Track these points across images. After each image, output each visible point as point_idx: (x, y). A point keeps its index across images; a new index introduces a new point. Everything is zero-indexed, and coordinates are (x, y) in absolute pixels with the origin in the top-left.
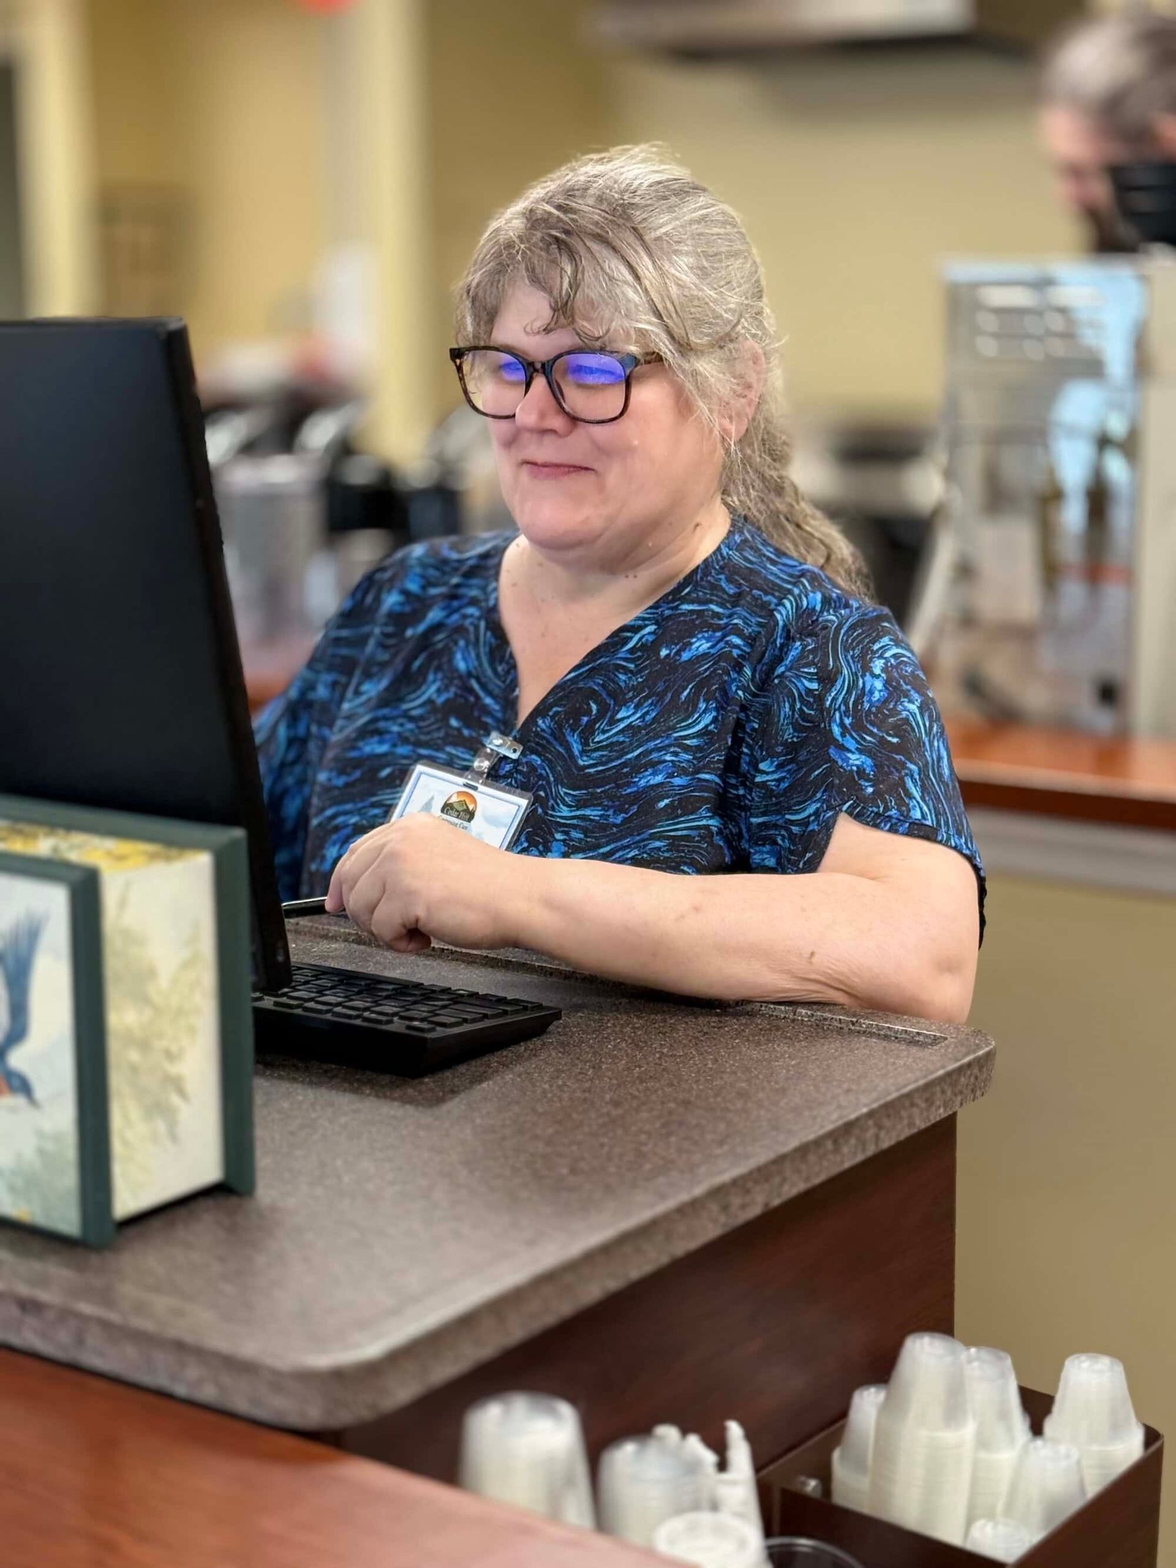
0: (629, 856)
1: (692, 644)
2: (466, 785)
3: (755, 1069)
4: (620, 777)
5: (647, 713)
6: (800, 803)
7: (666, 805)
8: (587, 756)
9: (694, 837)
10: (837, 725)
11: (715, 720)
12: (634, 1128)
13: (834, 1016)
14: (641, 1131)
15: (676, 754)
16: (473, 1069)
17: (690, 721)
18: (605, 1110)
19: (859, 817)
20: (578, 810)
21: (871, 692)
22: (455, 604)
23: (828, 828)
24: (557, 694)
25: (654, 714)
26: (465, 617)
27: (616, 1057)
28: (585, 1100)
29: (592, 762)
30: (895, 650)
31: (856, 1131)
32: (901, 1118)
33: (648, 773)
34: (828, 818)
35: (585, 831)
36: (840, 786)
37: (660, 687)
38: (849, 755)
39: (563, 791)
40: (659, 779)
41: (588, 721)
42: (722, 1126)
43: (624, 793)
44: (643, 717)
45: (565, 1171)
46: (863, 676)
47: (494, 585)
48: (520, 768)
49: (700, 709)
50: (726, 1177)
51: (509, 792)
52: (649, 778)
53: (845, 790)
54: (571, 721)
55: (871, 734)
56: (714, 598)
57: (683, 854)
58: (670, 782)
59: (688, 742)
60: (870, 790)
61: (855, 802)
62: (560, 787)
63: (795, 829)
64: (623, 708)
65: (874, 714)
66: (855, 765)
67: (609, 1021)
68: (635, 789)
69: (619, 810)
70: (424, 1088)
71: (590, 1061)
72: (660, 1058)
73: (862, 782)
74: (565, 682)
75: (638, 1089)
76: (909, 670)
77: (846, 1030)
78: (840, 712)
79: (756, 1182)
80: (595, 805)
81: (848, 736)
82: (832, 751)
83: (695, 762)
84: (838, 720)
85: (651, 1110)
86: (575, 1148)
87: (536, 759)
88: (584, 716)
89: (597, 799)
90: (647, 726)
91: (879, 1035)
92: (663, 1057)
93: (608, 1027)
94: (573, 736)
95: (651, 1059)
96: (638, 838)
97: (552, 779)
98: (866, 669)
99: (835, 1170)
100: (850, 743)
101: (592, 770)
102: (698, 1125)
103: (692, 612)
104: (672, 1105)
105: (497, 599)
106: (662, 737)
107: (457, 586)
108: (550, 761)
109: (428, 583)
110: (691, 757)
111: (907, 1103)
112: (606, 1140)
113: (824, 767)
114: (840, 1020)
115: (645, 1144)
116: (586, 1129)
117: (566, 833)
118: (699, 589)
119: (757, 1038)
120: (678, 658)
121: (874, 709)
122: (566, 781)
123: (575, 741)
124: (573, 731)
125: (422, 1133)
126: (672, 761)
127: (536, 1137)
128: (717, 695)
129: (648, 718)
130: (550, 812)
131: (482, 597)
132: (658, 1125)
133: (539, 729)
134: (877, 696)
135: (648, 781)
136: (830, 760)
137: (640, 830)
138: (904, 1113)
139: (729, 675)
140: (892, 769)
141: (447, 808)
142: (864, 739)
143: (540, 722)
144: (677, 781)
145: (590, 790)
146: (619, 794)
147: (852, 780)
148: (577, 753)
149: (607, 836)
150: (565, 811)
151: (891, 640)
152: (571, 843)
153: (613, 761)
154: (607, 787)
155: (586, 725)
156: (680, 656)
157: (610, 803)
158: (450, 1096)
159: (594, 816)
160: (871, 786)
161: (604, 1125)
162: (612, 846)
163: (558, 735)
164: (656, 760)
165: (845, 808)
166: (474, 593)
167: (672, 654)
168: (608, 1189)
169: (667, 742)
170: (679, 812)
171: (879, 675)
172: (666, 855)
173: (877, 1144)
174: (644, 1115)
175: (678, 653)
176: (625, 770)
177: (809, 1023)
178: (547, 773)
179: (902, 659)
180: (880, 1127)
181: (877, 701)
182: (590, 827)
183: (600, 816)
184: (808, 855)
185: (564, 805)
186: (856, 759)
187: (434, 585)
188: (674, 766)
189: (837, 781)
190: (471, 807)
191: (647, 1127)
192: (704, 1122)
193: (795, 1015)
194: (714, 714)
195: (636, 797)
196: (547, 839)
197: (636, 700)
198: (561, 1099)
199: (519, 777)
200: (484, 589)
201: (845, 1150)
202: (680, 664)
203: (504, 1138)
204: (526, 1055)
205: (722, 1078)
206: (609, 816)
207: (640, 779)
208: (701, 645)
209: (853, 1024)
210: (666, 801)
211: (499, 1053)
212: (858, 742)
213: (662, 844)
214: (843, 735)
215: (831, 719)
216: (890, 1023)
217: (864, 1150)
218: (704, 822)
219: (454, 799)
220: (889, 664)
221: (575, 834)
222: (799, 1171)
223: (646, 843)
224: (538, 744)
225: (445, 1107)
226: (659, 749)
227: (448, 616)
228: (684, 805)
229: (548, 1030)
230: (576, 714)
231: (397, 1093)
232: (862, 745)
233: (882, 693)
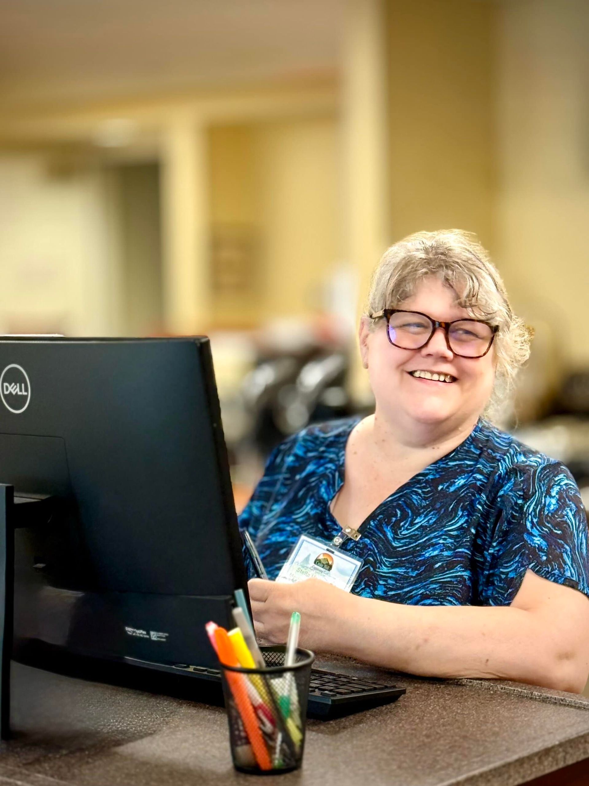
0: (420, 593)
1: (455, 482)
2: (328, 550)
3: (505, 721)
4: (415, 553)
5: (431, 519)
6: (507, 563)
7: (440, 566)
8: (399, 542)
9: (454, 582)
10: (529, 522)
11: (466, 522)
12: (435, 748)
13: (552, 696)
14: (438, 750)
15: (445, 539)
16: (357, 717)
17: (453, 521)
18: (421, 739)
19: (538, 572)
20: (392, 569)
21: (549, 505)
22: (322, 461)
23: (521, 576)
24: (382, 508)
25: (434, 520)
26: (326, 469)
27: (432, 713)
28: (412, 734)
29: (401, 545)
30: (566, 481)
31: (552, 754)
32: (579, 749)
33: (430, 550)
34: (521, 571)
35: (396, 580)
36: (529, 554)
37: (438, 505)
38: (535, 538)
39: (384, 559)
40: (436, 553)
41: (396, 521)
42: (481, 749)
43: (417, 560)
44: (428, 521)
45: (395, 767)
46: (545, 497)
47: (343, 453)
48: (358, 545)
49: (459, 515)
50: (476, 772)
51: (352, 558)
52: (431, 552)
53: (531, 556)
54: (386, 520)
55: (547, 527)
56: (468, 457)
57: (448, 591)
58: (441, 554)
59: (452, 533)
60: (544, 558)
61: (536, 564)
62: (382, 557)
63: (503, 576)
64: (418, 517)
65: (550, 517)
66: (537, 544)
67: (432, 696)
68: (423, 558)
69: (414, 569)
70: (329, 726)
71: (418, 715)
72: (456, 715)
73: (541, 553)
74: (387, 502)
75: (441, 730)
76: (573, 492)
77: (558, 703)
78: (531, 516)
79: (494, 776)
80: (402, 567)
81: (534, 528)
82: (525, 536)
83: (455, 544)
84: (530, 520)
85: (445, 740)
86: (402, 757)
87: (368, 541)
88: (394, 517)
89: (403, 563)
90: (430, 526)
91: (575, 707)
92: (457, 715)
93: (431, 699)
94: (388, 528)
95: (450, 715)
96: (424, 583)
97: (376, 551)
98: (548, 493)
99: (540, 774)
100: (535, 532)
101: (400, 549)
102: (469, 748)
103: (455, 465)
104: (457, 738)
105: (344, 460)
106: (439, 531)
107: (323, 452)
108: (375, 542)
109: (308, 451)
110: (453, 541)
111: (583, 741)
112: (418, 753)
113: (521, 544)
114: (555, 698)
115: (439, 756)
116: (410, 748)
117: (386, 581)
118: (459, 453)
119: (509, 706)
120: (448, 490)
121: (550, 515)
122: (386, 554)
123: (389, 531)
124: (387, 525)
125: (325, 747)
126: (443, 543)
127: (383, 751)
128: (468, 507)
129: (431, 522)
130: (377, 570)
131: (336, 459)
132: (447, 747)
133: (371, 527)
134: (552, 507)
135: (430, 554)
136: (523, 540)
137: (426, 579)
138: (581, 746)
139: (475, 496)
140: (557, 547)
141: (317, 562)
142: (542, 530)
143: (372, 523)
144: (445, 553)
145: (399, 559)
146: (414, 561)
147: (535, 552)
148: (390, 538)
149: (408, 583)
150: (385, 569)
151: (564, 476)
152: (388, 586)
153: (412, 544)
154: (408, 557)
155: (394, 522)
156: (449, 489)
157: (410, 565)
158: (343, 730)
159: (401, 572)
160: (545, 555)
161: (419, 746)
162: (411, 588)
163: (379, 527)
164: (434, 543)
165: (530, 566)
166: (332, 456)
167: (444, 488)
168: (416, 776)
169: (441, 533)
170: (446, 569)
171: (555, 496)
172: (439, 591)
173: (565, 762)
174: (442, 742)
175: (448, 487)
176: (418, 549)
177: (539, 700)
178: (373, 548)
179: (569, 486)
180: (567, 753)
181: (552, 510)
182: (399, 578)
183: (404, 572)
184: (510, 590)
185: (385, 566)
186: (538, 541)
187: (311, 451)
188: (444, 546)
189: (527, 552)
190: (330, 563)
191: (442, 748)
192: (472, 746)
193: (532, 695)
194: (466, 518)
195: (423, 563)
196: (375, 584)
197: (425, 513)
198: (399, 733)
199: (358, 550)
200: (337, 454)
201: (546, 763)
202: (449, 493)
203: (367, 751)
204: (385, 711)
205: (486, 726)
206: (409, 572)
207: (426, 553)
208: (461, 482)
209: (562, 701)
210: (439, 564)
211: (372, 710)
212: (539, 532)
213: (437, 586)
214: (532, 528)
215: (526, 519)
216: (582, 700)
217: (557, 764)
218: (459, 574)
219: (321, 557)
220: (562, 489)
221: (390, 581)
222: (519, 773)
223: (428, 586)
224: (369, 533)
225: (339, 736)
226: (436, 537)
227: (318, 468)
228: (449, 565)
229: (399, 699)
230: (389, 517)
231: (315, 728)
232: (541, 533)
233: (555, 506)
